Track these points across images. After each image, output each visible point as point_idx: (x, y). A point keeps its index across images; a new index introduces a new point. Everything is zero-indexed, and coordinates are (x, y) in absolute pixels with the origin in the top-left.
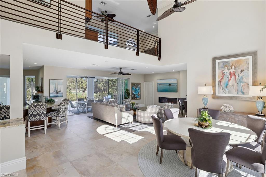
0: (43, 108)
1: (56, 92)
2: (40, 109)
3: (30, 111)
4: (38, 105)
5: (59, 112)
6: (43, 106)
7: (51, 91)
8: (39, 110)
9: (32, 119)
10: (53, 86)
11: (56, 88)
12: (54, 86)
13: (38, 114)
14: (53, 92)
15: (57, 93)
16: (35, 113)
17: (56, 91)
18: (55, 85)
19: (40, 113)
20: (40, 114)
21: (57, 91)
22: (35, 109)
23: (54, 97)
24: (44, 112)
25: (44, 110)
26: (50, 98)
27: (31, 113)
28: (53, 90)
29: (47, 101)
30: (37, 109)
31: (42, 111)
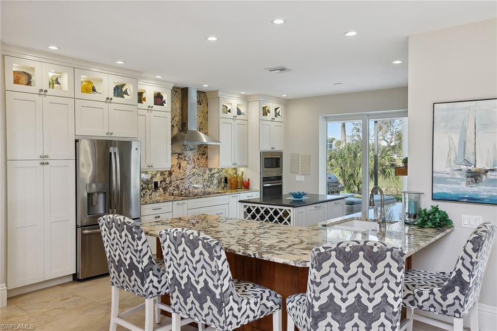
0: (387, 275)
1: (469, 171)
2: (373, 276)
3: (318, 284)
4: (361, 254)
5: (462, 291)
6: (388, 259)
7: (441, 167)
8: (367, 286)
10: (450, 139)
11: (470, 147)
12: (456, 139)
13: (358, 306)
14: (448, 170)
15: (475, 176)
16: (344, 300)
17: (464, 168)
18: (464, 130)
19: (371, 300)
20: (370, 306)
21: (472, 168)
22: (346, 275)
24: (391, 300)
25: (394, 287)
26: (435, 204)
27: (324, 299)
28: (453, 158)
29: (415, 217)
30: (355, 279)
31: (381, 293)
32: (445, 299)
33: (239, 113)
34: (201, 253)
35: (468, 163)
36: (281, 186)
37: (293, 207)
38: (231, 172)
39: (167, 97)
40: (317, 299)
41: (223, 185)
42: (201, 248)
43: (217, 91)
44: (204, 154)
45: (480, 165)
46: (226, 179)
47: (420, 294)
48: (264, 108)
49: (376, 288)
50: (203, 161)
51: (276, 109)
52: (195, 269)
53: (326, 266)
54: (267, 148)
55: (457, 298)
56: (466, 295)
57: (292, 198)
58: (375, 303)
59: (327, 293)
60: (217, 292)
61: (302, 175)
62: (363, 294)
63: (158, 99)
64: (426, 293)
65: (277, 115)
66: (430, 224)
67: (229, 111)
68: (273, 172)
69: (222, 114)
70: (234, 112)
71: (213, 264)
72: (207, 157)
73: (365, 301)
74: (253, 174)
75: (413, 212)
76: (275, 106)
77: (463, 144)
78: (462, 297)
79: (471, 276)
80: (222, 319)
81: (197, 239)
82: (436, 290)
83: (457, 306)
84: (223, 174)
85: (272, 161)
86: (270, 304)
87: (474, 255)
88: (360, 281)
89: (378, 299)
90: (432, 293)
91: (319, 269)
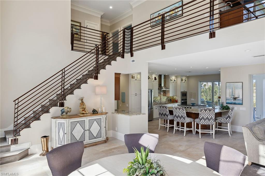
0: (212, 113)
1: (234, 98)
2: (210, 113)
3: (201, 114)
9: (202, 122)
11: (234, 92)
12: (231, 91)
14: (229, 97)
15: (235, 99)
16: (205, 117)
17: (233, 97)
18: (233, 89)
21: (234, 97)
23: (231, 104)
24: (213, 117)
25: (213, 115)
26: (227, 105)
27: (202, 117)
28: (230, 95)
29: (222, 107)
30: (207, 114)
31: (211, 116)
32: (226, 120)
33: (174, 81)
34: (181, 110)
35: (233, 96)
36: (187, 102)
37: (193, 106)
38: (172, 98)
39: (157, 78)
40: (201, 117)
41: (170, 101)
42: (181, 109)
43: (169, 75)
44: (165, 93)
45: (236, 96)
46: (170, 99)
47: (222, 120)
48: (182, 79)
49: (210, 115)
50: (165, 94)
51: (185, 79)
52: (180, 113)
53: (202, 111)
54: (183, 91)
55: (229, 120)
56: (230, 119)
57: (192, 105)
58: (210, 117)
59: (202, 116)
60: (184, 116)
61: (193, 98)
62: (208, 116)
63: (155, 79)
64: (223, 120)
65: (185, 81)
66: (225, 109)
67: (172, 80)
68: (184, 98)
69: (170, 82)
70: (173, 80)
71: (183, 112)
72: (166, 93)
73: (208, 117)
74: (179, 98)
75: (221, 106)
76: (185, 78)
77: (232, 92)
78: (229, 119)
79: (231, 116)
80: (184, 121)
81: (180, 108)
82: (225, 119)
83: (229, 121)
84: (170, 98)
85: (184, 94)
86: (192, 120)
87: (231, 112)
88: (208, 114)
89: (211, 117)
90: (224, 119)
91: (201, 112)
